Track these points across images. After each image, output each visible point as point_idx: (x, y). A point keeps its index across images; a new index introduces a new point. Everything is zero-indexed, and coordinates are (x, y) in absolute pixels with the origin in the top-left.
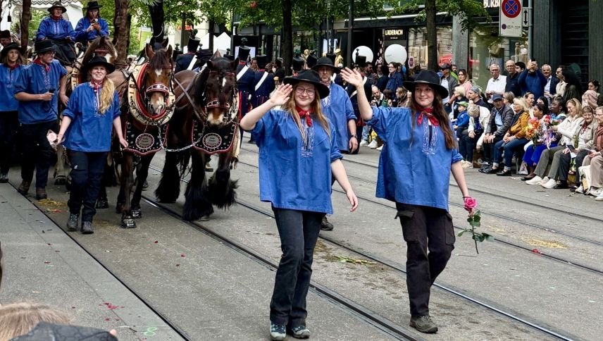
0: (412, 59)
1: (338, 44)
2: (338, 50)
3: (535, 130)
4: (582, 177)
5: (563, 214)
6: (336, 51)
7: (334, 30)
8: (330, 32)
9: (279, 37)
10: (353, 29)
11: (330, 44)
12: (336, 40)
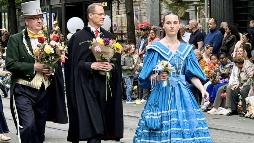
0: (115, 25)
1: (55, 17)
2: (56, 22)
3: (211, 71)
4: (248, 105)
5: (233, 133)
6: (54, 22)
7: (51, 6)
8: (48, 7)
9: (6, 14)
10: (65, 4)
11: (48, 17)
12: (53, 14)
